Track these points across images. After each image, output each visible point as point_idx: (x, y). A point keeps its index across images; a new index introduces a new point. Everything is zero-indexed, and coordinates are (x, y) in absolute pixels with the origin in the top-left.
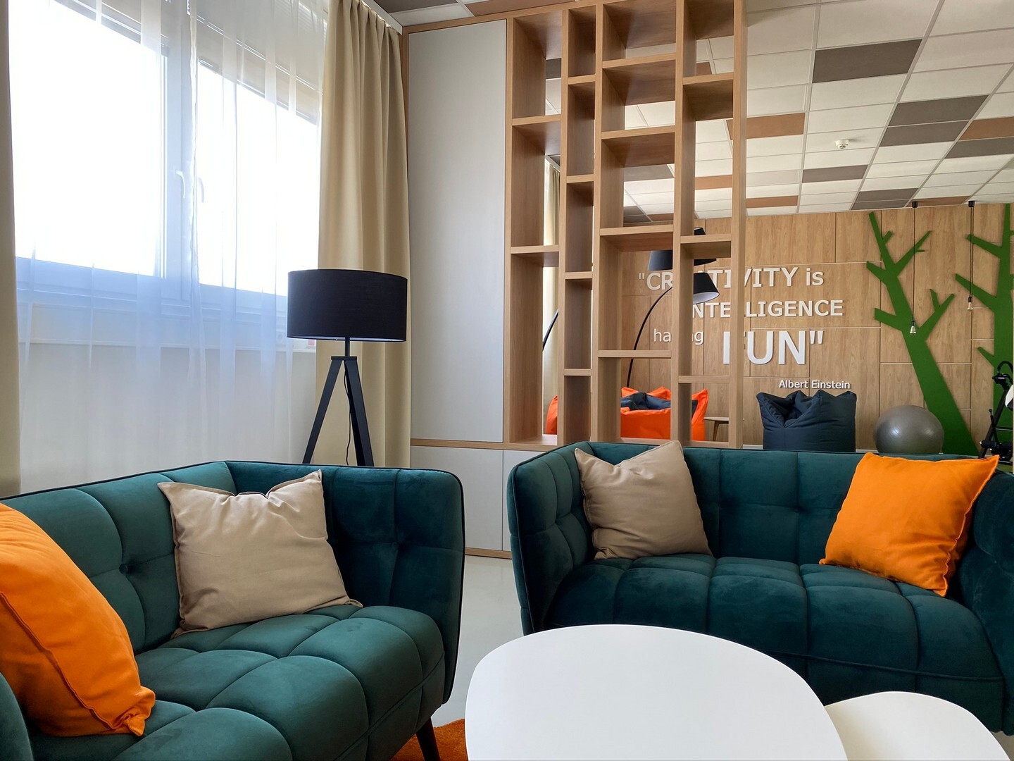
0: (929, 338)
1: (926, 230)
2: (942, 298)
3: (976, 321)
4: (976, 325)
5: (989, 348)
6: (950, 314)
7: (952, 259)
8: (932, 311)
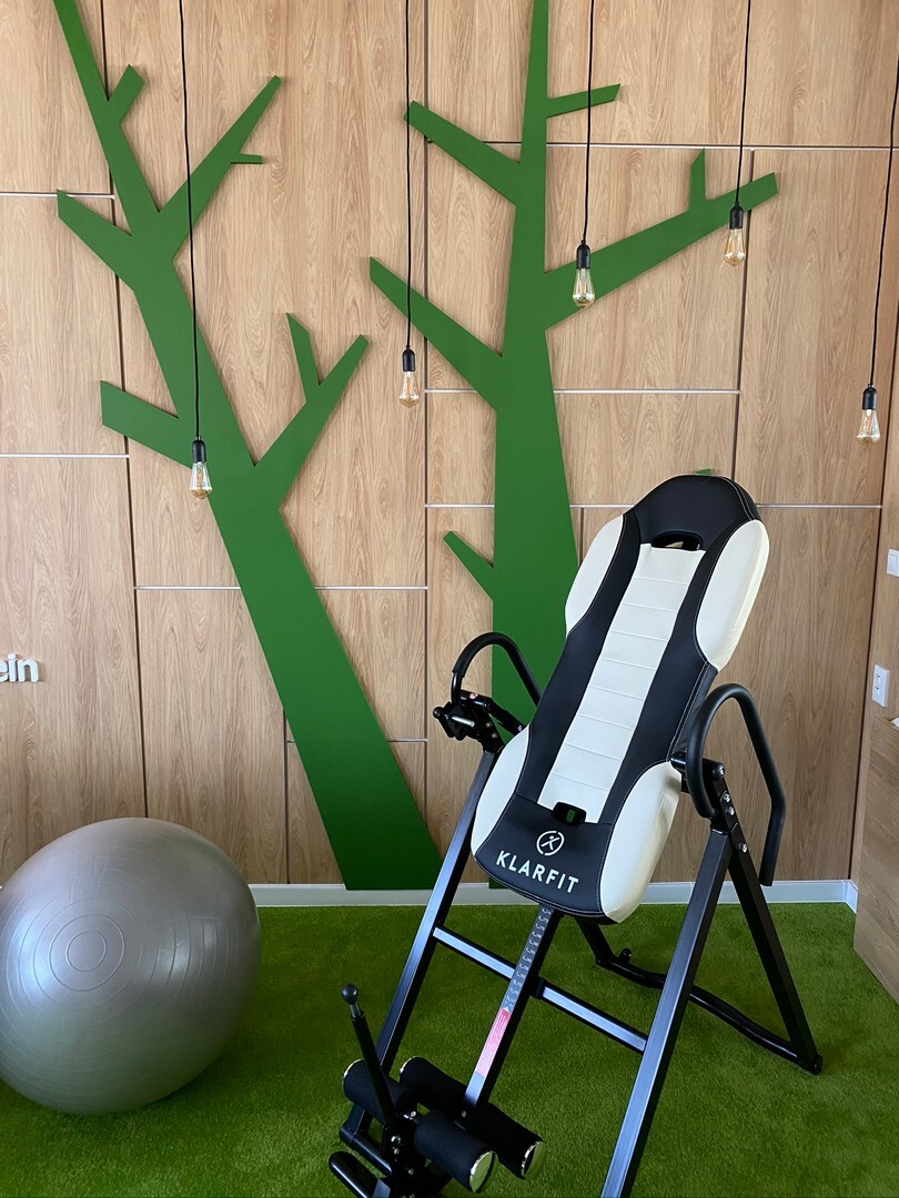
0: (294, 497)
1: (264, 75)
2: (330, 351)
3: (438, 441)
4: (439, 455)
5: (479, 537)
6: (359, 412)
7: (358, 201)
8: (298, 401)
